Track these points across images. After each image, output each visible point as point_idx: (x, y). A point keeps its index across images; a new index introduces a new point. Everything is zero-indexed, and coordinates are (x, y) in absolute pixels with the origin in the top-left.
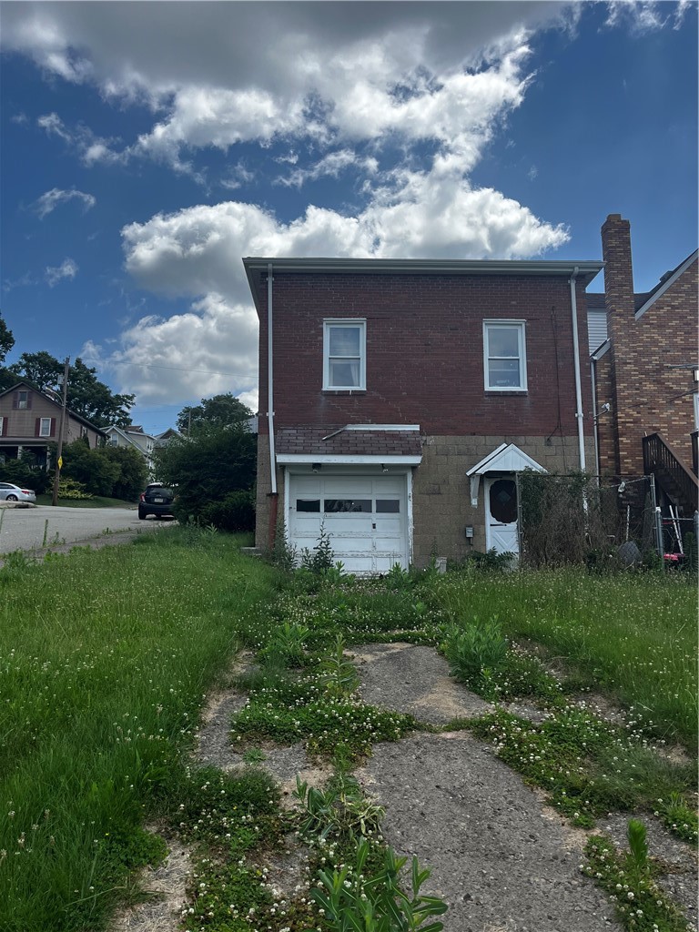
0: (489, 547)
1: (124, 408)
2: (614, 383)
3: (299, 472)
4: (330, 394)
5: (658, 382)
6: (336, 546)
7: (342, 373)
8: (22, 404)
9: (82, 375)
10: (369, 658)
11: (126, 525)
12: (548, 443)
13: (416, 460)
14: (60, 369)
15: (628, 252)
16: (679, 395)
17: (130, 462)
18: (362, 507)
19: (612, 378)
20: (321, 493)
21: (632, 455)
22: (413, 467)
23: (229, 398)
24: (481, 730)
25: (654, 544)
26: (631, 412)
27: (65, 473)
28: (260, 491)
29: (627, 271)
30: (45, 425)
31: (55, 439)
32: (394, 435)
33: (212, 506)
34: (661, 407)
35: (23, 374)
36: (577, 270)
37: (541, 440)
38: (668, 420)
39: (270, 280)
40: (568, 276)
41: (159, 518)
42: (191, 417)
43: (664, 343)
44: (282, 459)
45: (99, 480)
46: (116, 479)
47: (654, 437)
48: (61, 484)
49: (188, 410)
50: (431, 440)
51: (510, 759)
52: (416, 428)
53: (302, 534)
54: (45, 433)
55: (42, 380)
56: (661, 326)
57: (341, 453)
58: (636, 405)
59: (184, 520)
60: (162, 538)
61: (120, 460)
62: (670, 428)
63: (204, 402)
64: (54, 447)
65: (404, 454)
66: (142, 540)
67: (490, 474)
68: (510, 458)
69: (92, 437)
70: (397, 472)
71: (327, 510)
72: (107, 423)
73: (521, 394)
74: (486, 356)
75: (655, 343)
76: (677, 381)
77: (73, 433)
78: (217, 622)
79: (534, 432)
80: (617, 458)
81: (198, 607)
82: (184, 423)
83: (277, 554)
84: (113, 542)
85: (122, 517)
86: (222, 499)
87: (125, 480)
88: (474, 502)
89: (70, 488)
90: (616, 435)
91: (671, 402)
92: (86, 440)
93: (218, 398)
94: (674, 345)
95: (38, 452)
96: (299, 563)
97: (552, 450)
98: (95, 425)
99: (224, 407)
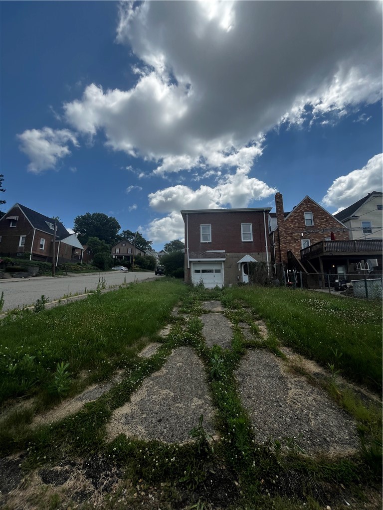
0: (243, 281)
1: (150, 245)
2: (279, 237)
3: (195, 263)
4: (202, 243)
5: (291, 237)
6: (204, 281)
7: (205, 238)
8: (124, 245)
9: (138, 236)
10: (206, 303)
11: (153, 277)
12: (259, 254)
13: (224, 259)
14: (133, 235)
15: (282, 202)
16: (297, 240)
17: (152, 260)
18: (211, 271)
19: (279, 236)
20: (201, 268)
21: (284, 256)
22: (224, 261)
23: (178, 241)
24: (223, 313)
25: (283, 280)
26: (284, 245)
27: (135, 263)
28: (185, 268)
29: (282, 207)
30: (130, 250)
31: (132, 254)
32: (219, 253)
33: (174, 272)
34: (293, 244)
35: (123, 236)
36: (265, 210)
37: (256, 253)
38: (294, 247)
39: (187, 216)
40: (263, 211)
41: (160, 275)
42: (168, 247)
43: (293, 226)
44: (191, 260)
45: (144, 265)
46: (148, 264)
47: (290, 251)
48: (134, 266)
49: (167, 244)
50: (228, 254)
51: (226, 316)
52: (225, 251)
53: (196, 279)
54: (130, 252)
55: (128, 238)
56: (292, 222)
57: (205, 258)
58: (285, 243)
59: (167, 275)
60: (162, 279)
61: (149, 259)
62: (295, 248)
63: (171, 242)
64: (132, 256)
65: (221, 258)
66: (157, 280)
67: (243, 263)
68: (248, 258)
69: (142, 253)
70: (220, 263)
71: (202, 272)
72: (145, 249)
73: (251, 242)
74: (242, 232)
75: (290, 226)
76: (296, 236)
77: (137, 252)
78: (175, 296)
79: (254, 252)
80: (280, 257)
81: (171, 293)
82: (166, 248)
83: (190, 283)
84: (151, 280)
85: (151, 275)
86: (176, 270)
87: (151, 265)
88: (240, 270)
89: (137, 267)
90: (280, 251)
91: (295, 242)
92: (140, 254)
93: (175, 241)
94: (295, 227)
95: (128, 257)
96: (195, 285)
97: (259, 256)
98: (142, 250)
99: (176, 244)
